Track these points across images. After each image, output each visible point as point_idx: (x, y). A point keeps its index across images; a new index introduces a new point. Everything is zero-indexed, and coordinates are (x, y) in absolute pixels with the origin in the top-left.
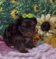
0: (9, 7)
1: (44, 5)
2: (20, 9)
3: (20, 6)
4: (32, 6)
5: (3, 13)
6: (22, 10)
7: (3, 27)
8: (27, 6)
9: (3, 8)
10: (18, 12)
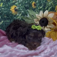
0: (9, 3)
1: (41, 2)
2: (19, 4)
3: (19, 2)
4: (31, 2)
5: (3, 9)
6: (22, 5)
7: (3, 22)
8: (26, 2)
9: (3, 4)
10: (17, 8)
